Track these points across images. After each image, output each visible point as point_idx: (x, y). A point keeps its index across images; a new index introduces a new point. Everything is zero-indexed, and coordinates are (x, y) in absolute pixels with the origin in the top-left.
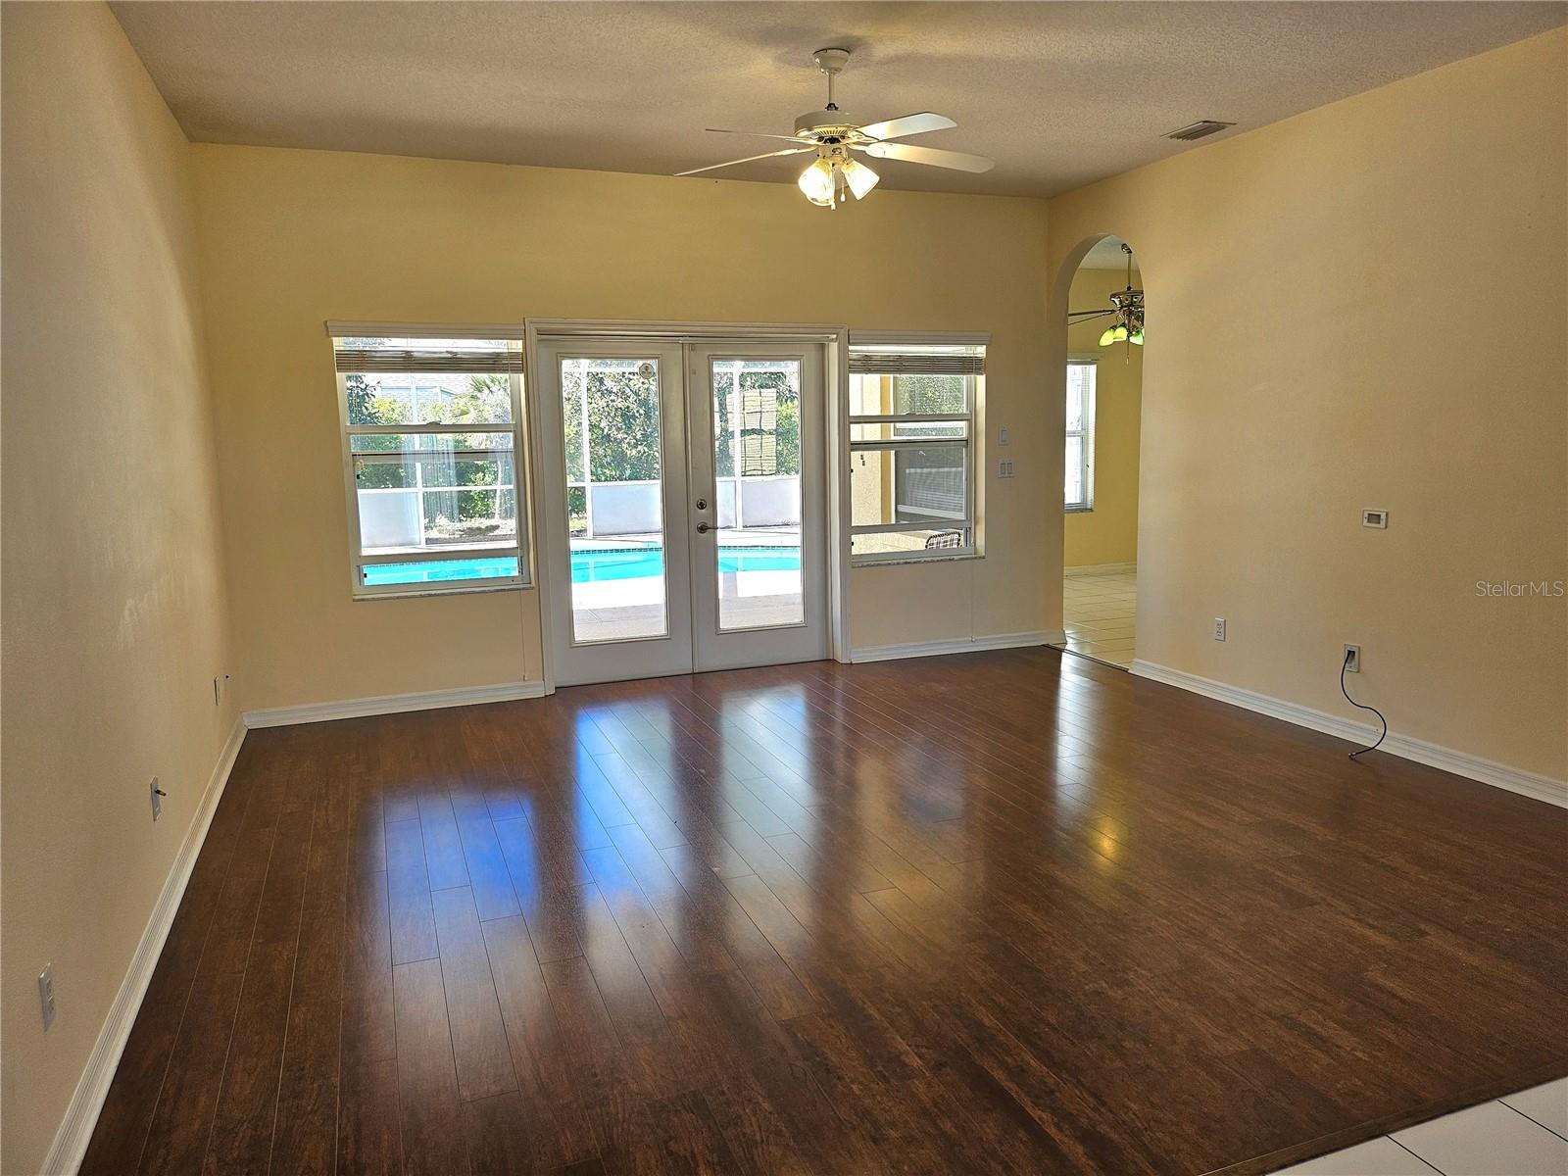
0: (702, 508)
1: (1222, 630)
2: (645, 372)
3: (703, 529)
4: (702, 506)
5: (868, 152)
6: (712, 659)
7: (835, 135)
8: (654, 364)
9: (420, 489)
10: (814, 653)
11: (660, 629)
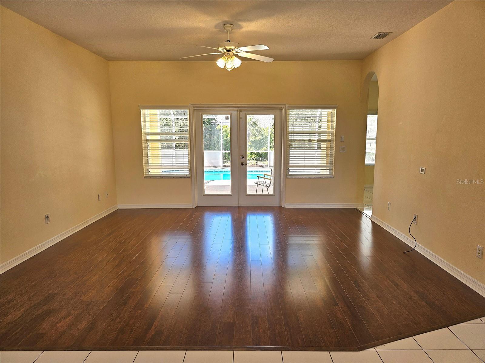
0: (242, 158)
1: (389, 207)
2: (227, 118)
3: (242, 164)
4: (242, 157)
5: (238, 55)
6: (244, 202)
7: (231, 50)
8: (229, 116)
9: (222, 151)
10: (277, 204)
11: (229, 192)
